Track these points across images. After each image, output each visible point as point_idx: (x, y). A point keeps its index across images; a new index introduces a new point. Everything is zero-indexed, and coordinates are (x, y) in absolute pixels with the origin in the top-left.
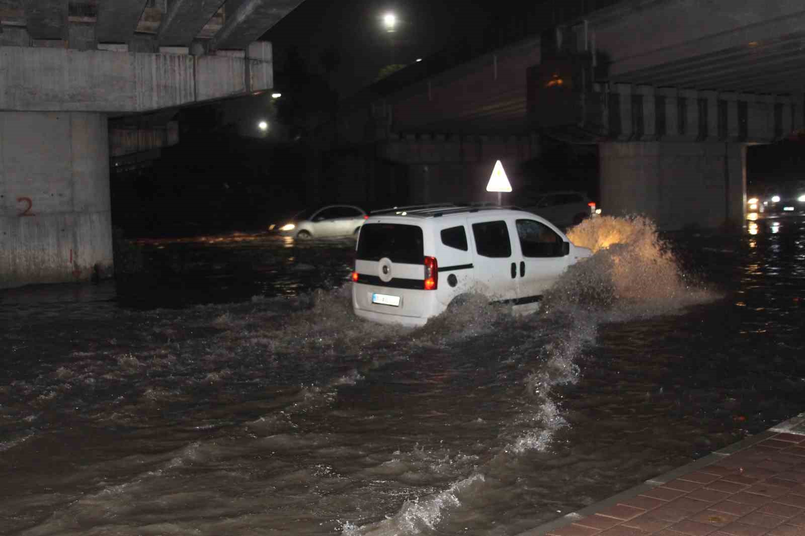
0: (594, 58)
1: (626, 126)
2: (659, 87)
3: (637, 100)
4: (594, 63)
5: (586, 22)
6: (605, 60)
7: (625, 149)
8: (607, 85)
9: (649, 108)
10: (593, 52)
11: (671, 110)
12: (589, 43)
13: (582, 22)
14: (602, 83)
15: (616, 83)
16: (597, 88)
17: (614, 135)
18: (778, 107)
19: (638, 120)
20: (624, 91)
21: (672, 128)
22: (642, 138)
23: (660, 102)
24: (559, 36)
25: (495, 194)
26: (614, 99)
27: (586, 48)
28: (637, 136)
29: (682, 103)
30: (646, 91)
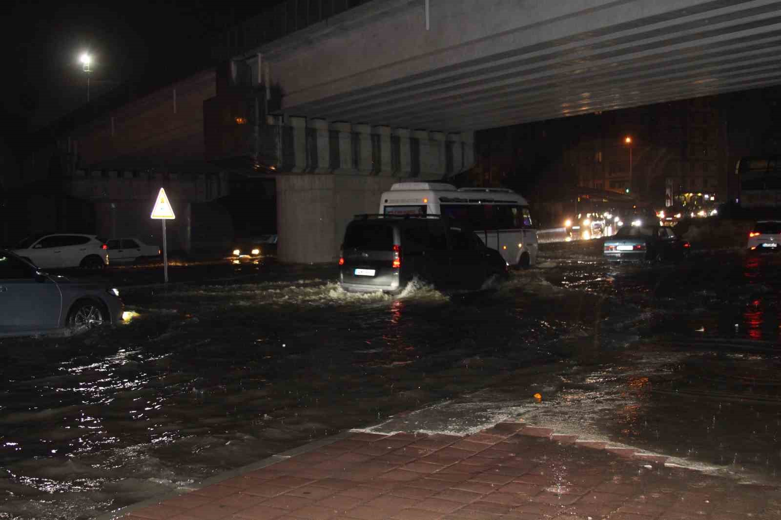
0: (268, 91)
1: (300, 159)
2: (333, 122)
3: (311, 133)
4: (268, 96)
5: (260, 55)
6: (278, 92)
7: (298, 182)
8: (281, 118)
9: (323, 142)
10: (267, 85)
11: (345, 145)
12: (263, 76)
13: (255, 56)
14: (276, 116)
15: (291, 116)
16: (271, 121)
17: (287, 168)
18: (449, 145)
19: (312, 153)
20: (298, 124)
21: (346, 164)
22: (317, 171)
23: (334, 135)
24: (234, 68)
25: (160, 221)
26: (289, 131)
27: (260, 81)
28: (311, 169)
29: (355, 137)
30: (321, 125)
